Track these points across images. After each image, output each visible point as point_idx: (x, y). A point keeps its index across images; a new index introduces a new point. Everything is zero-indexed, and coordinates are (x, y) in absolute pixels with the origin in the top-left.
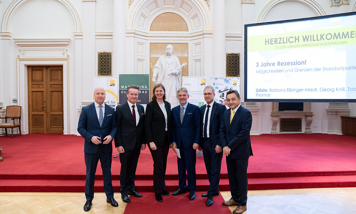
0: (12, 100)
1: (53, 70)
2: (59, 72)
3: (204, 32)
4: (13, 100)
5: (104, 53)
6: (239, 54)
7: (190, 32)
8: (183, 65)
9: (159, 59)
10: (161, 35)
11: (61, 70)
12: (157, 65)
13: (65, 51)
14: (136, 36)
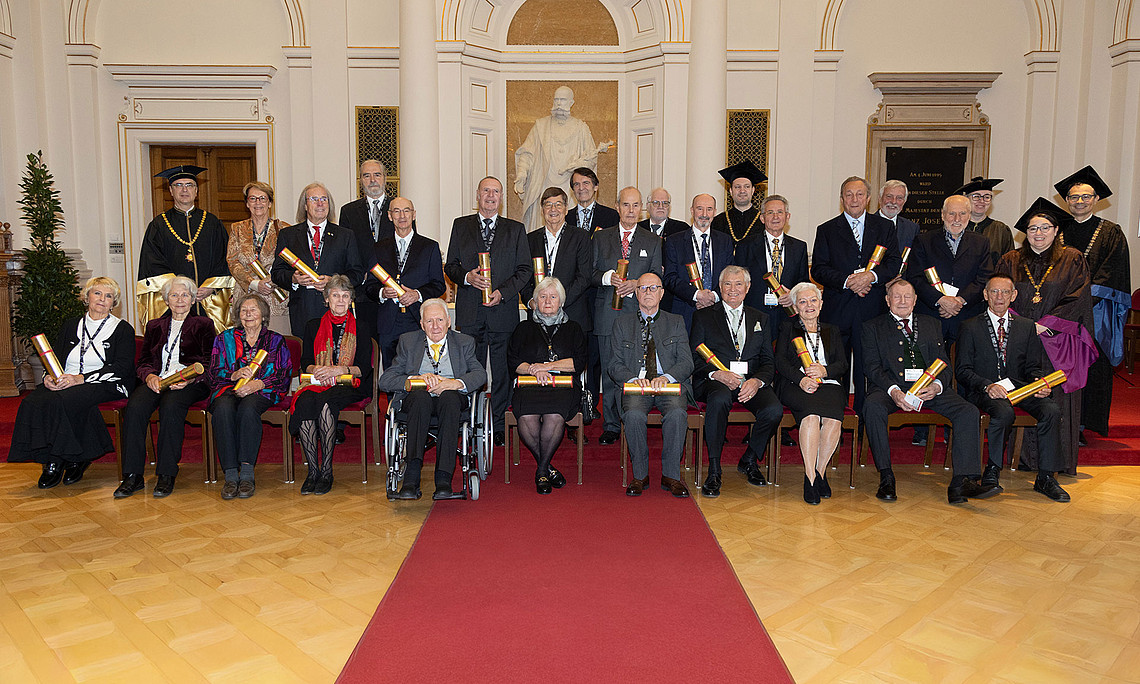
0: (108, 246)
1: (226, 158)
2: (245, 164)
3: (665, 48)
4: (112, 246)
5: (376, 109)
6: (767, 112)
7: (623, 46)
8: (603, 146)
9: (534, 129)
10: (537, 57)
11: (249, 158)
12: (527, 146)
13: (260, 101)
14: (466, 60)
